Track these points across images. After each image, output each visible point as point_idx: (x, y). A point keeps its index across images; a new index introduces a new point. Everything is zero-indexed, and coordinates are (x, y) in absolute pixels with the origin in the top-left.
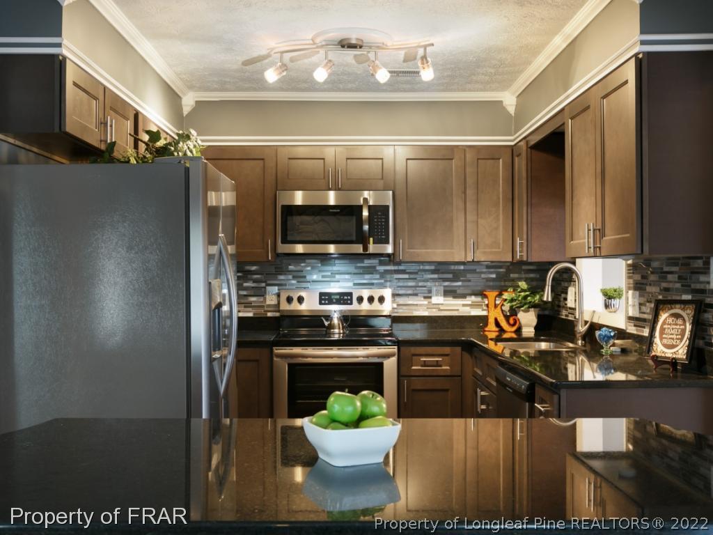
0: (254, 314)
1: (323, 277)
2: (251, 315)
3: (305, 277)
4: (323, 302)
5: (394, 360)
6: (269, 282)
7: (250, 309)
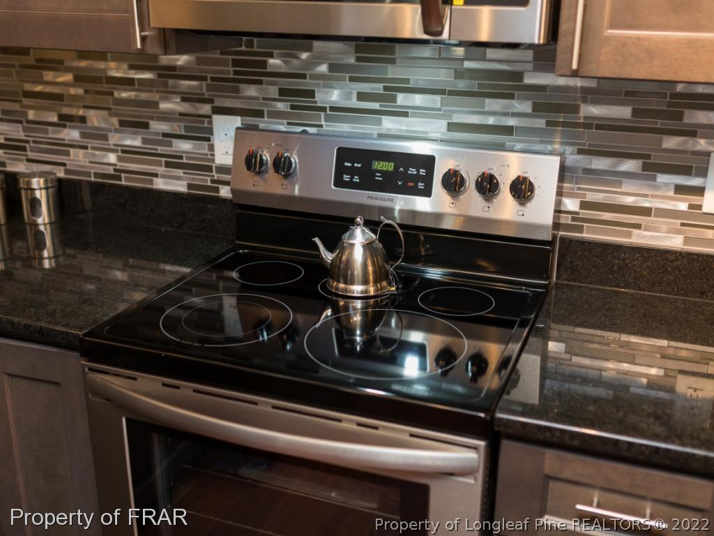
0: (190, 186)
1: (362, 96)
2: (180, 187)
3: (311, 94)
4: (346, 178)
5: (474, 485)
6: (220, 102)
7: (180, 172)
